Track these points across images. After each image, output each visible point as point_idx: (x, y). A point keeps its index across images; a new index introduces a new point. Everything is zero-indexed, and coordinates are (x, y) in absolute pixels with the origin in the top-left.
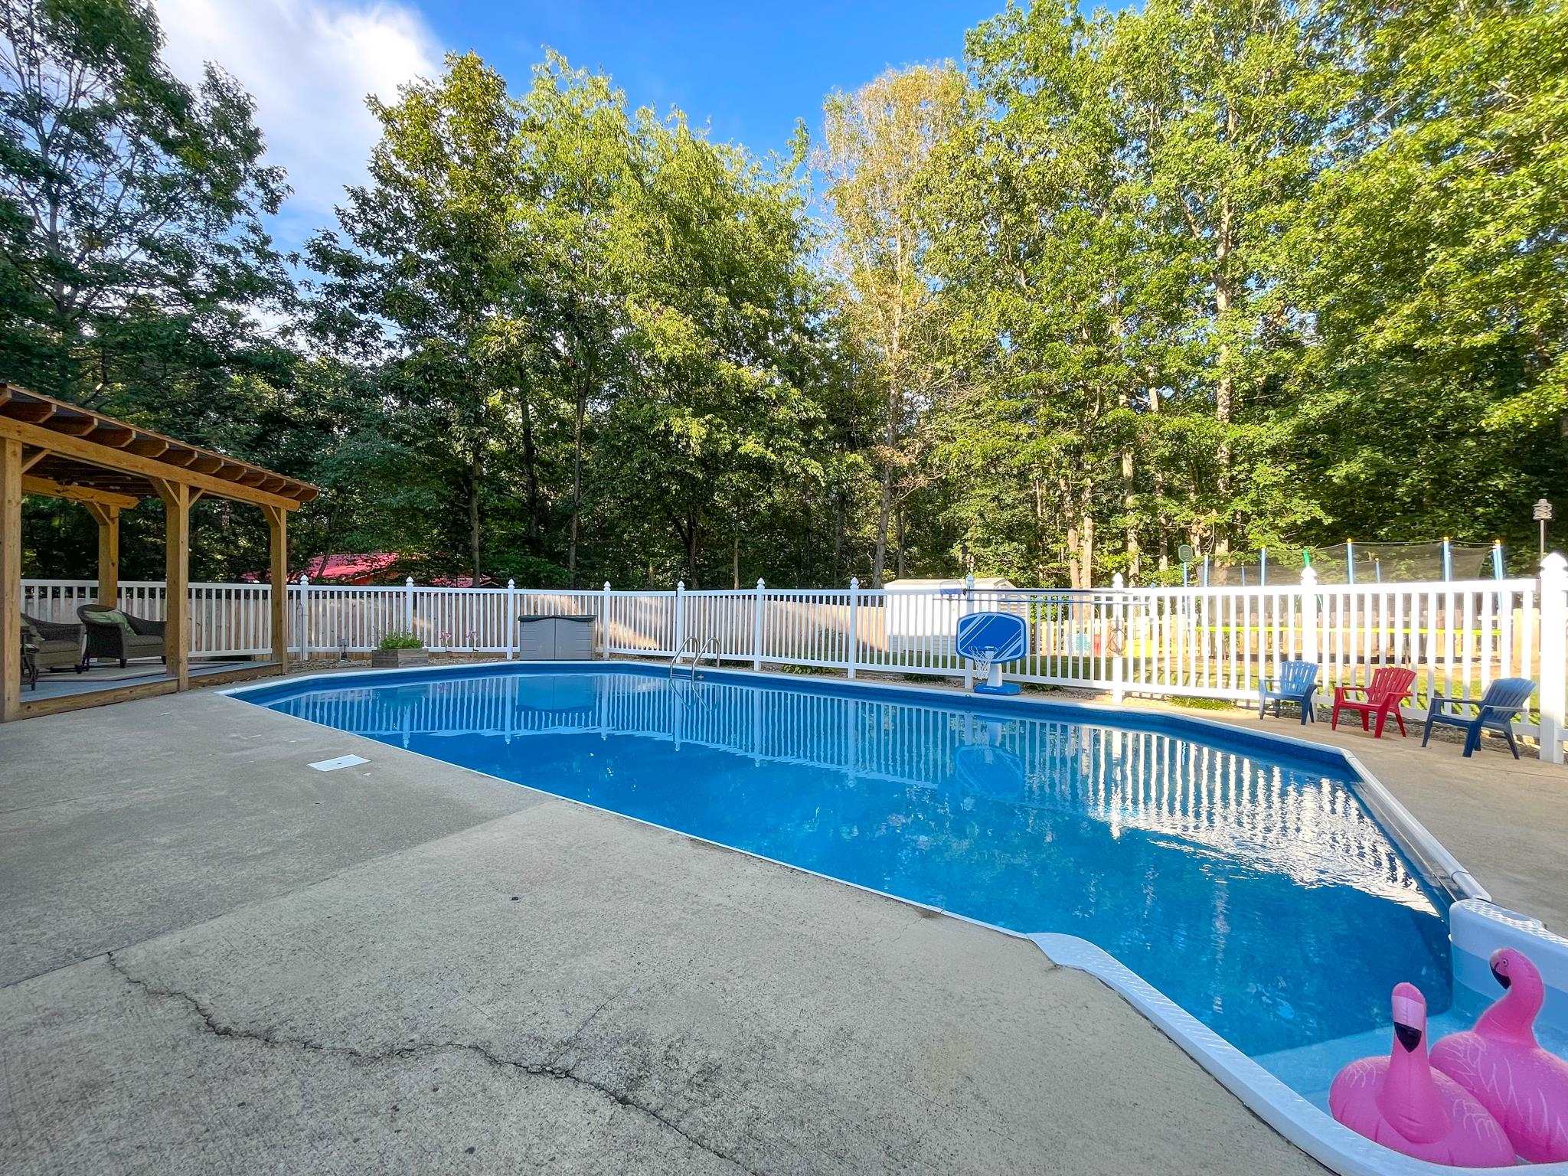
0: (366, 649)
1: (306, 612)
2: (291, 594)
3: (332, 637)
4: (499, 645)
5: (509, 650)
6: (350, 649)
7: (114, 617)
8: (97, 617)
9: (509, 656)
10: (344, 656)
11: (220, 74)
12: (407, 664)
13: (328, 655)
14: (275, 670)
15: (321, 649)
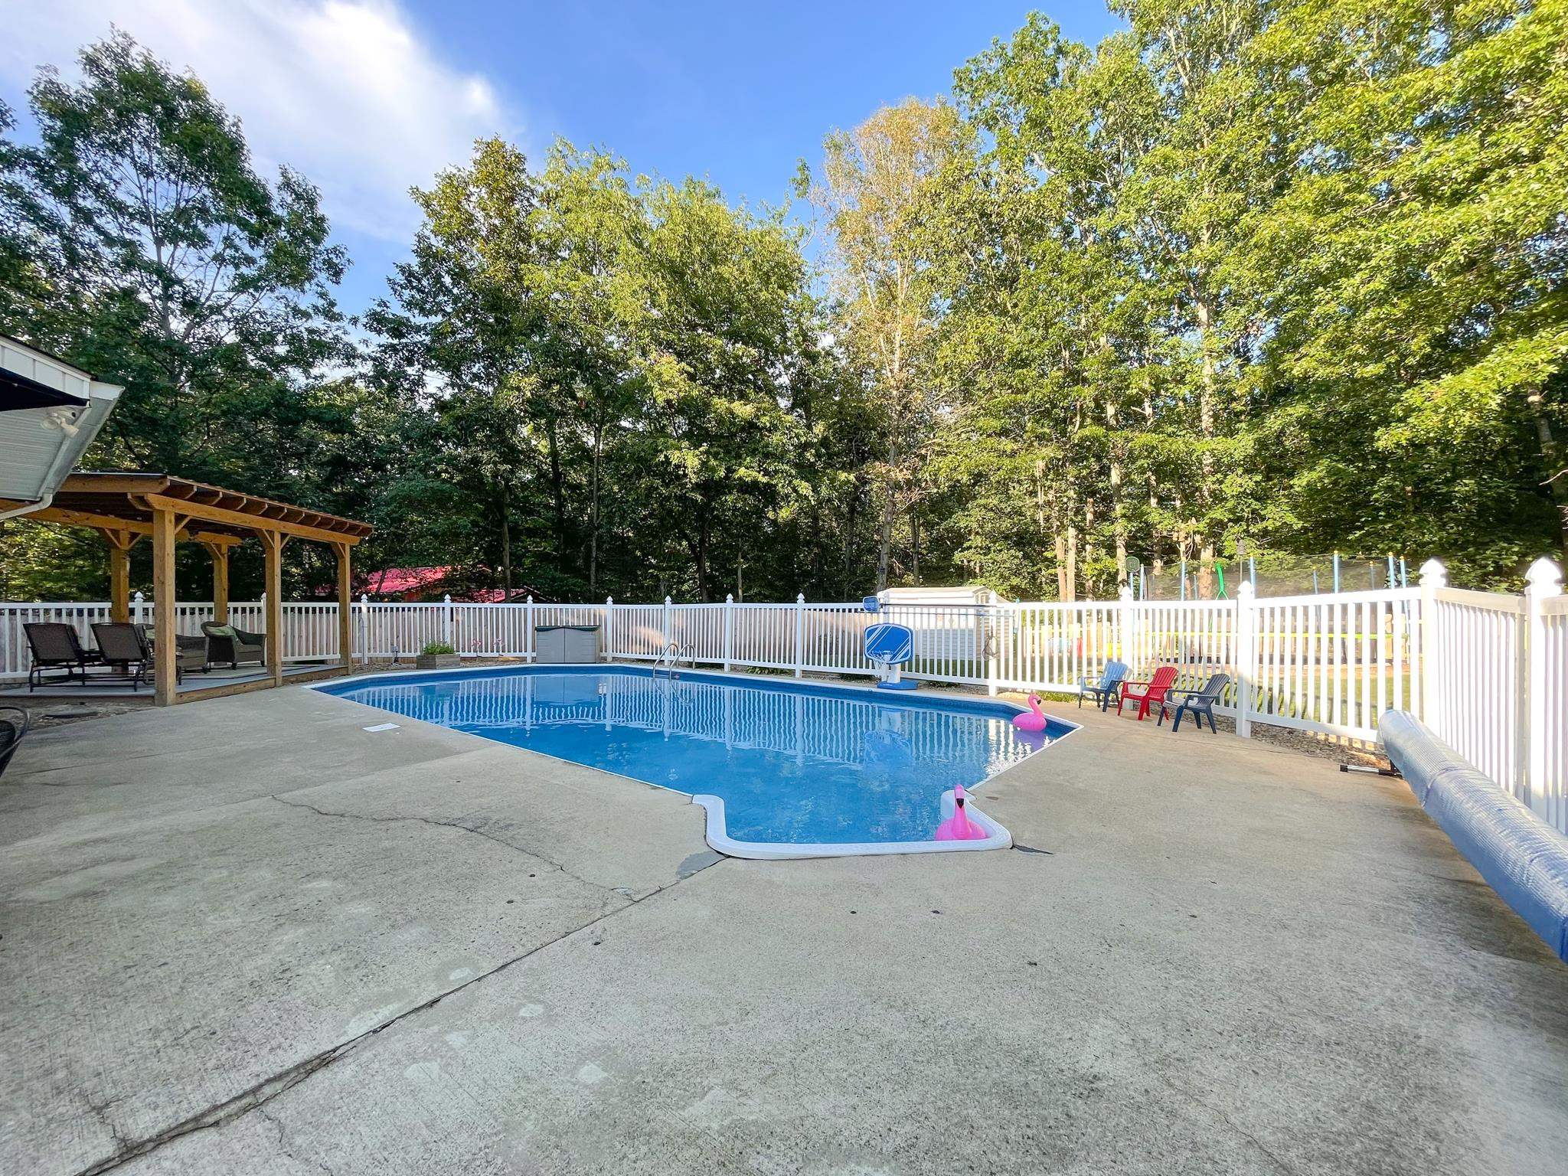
0: (413, 655)
1: (366, 624)
2: (354, 609)
3: (386, 645)
4: (520, 651)
5: (529, 655)
6: (401, 655)
7: (227, 631)
8: (215, 631)
9: (529, 660)
10: (396, 660)
11: (293, 176)
12: (444, 666)
13: (385, 660)
14: (343, 671)
15: (378, 654)
